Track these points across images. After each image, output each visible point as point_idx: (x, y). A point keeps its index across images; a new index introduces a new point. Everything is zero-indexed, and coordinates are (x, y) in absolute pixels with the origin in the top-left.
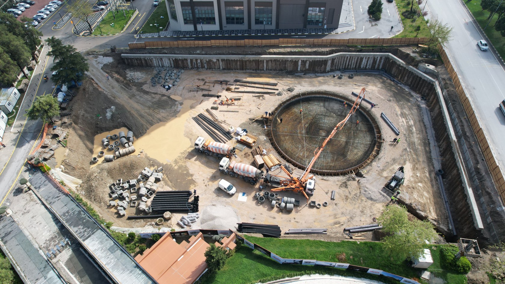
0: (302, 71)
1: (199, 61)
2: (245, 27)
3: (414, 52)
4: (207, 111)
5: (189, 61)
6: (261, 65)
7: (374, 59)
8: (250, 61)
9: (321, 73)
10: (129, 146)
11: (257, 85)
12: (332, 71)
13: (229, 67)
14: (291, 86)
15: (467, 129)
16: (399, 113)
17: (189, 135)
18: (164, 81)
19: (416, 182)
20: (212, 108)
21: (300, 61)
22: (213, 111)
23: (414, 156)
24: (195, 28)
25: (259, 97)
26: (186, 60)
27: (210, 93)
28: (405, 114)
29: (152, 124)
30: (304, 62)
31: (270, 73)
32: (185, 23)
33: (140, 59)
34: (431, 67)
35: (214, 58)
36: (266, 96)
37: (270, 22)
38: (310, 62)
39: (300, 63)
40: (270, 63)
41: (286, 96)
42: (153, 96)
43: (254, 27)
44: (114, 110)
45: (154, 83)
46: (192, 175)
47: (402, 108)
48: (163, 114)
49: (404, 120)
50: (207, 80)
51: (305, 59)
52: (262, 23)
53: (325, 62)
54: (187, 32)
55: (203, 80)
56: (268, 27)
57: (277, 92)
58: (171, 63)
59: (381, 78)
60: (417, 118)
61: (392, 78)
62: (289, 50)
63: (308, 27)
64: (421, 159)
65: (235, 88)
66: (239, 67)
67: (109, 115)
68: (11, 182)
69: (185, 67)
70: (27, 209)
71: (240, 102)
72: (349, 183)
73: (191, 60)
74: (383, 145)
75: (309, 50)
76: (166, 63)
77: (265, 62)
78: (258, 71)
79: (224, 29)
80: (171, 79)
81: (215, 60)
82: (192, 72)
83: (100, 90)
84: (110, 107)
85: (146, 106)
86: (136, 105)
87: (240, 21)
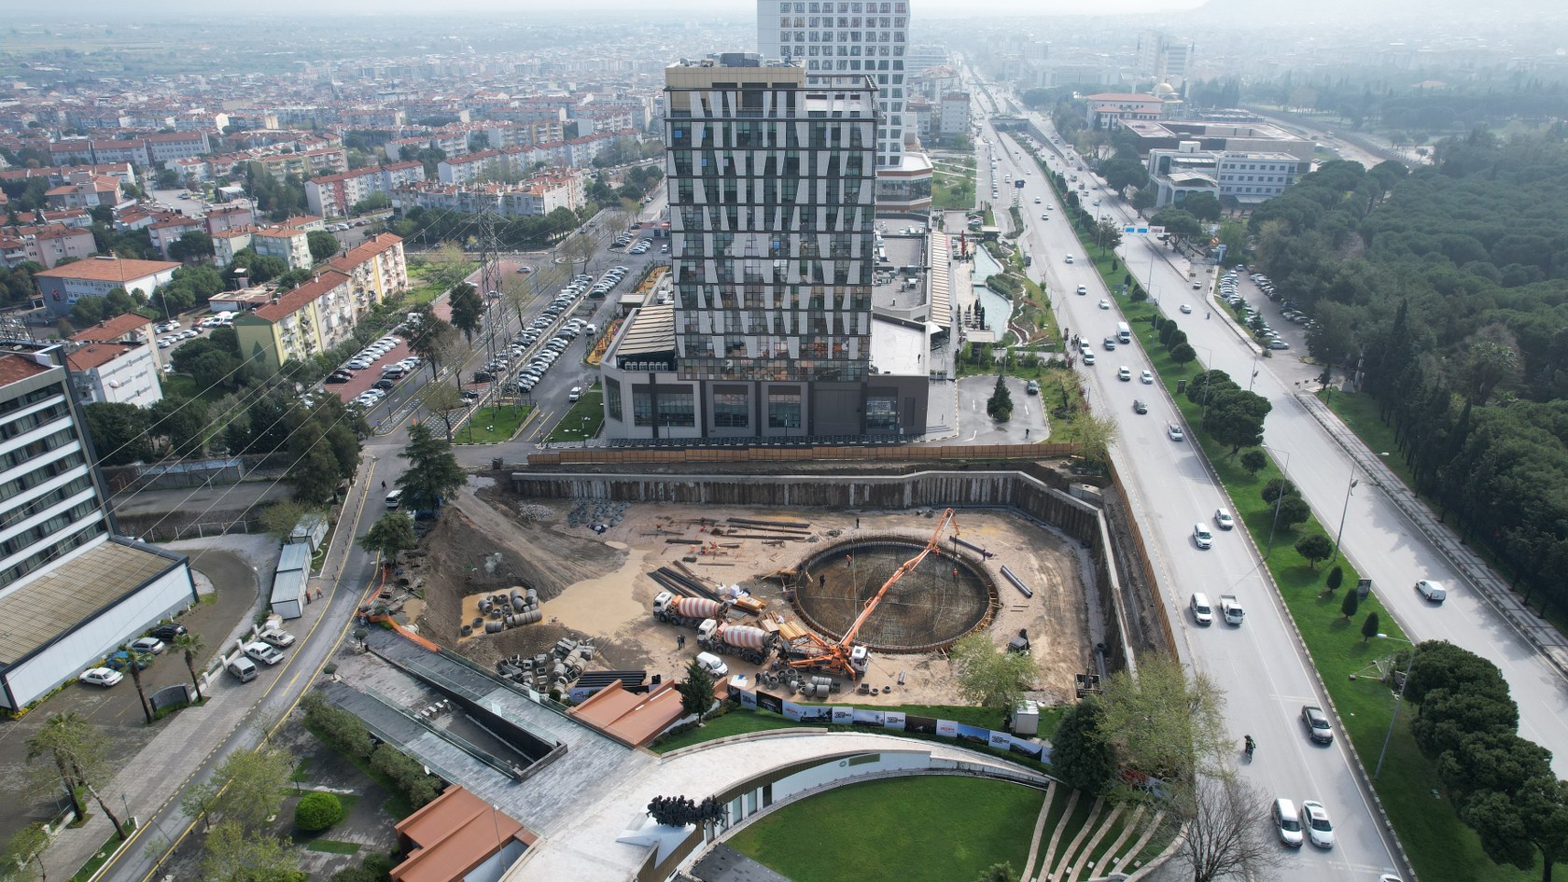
0: (857, 506)
1: (661, 486)
2: (749, 431)
3: (1062, 467)
4: (676, 563)
5: (642, 486)
6: (779, 495)
7: (993, 482)
8: (758, 486)
9: (894, 509)
10: (531, 609)
11: (770, 527)
12: (914, 505)
13: (718, 496)
14: (836, 528)
15: (1135, 569)
16: (1036, 566)
17: (640, 596)
18: (592, 520)
19: (1054, 662)
20: (685, 560)
21: (853, 486)
22: (688, 565)
23: (1057, 627)
24: (656, 433)
25: (773, 544)
26: (637, 483)
27: (681, 538)
28: (1047, 568)
29: (571, 583)
30: (860, 488)
31: (796, 510)
32: (636, 424)
33: (547, 483)
34: (1092, 489)
35: (690, 480)
36: (788, 543)
37: (796, 422)
38: (871, 487)
39: (852, 490)
40: (796, 491)
41: (824, 542)
42: (574, 540)
43: (767, 431)
44: (499, 560)
45: (573, 523)
46: (647, 653)
47: (1041, 559)
48: (593, 568)
49: (1043, 576)
50: (674, 519)
51: (861, 482)
52: (781, 424)
53: (899, 488)
54: (640, 441)
55: (667, 518)
56: (792, 432)
57: (807, 537)
58: (606, 491)
59: (1008, 517)
60: (1068, 574)
61: (1030, 517)
62: (830, 466)
63: (869, 430)
64: (1068, 631)
65: (729, 531)
66: (736, 498)
67: (490, 565)
68: (331, 642)
69: (633, 499)
70: (367, 673)
71: (737, 550)
72: (931, 663)
73: (647, 485)
74: (999, 611)
75: (869, 466)
76: (598, 490)
77: (786, 487)
78: (773, 506)
79: (710, 435)
80: (605, 517)
81: (691, 485)
82: (647, 506)
83: (473, 526)
84: (492, 554)
85: (560, 555)
86: (540, 553)
87: (740, 420)
